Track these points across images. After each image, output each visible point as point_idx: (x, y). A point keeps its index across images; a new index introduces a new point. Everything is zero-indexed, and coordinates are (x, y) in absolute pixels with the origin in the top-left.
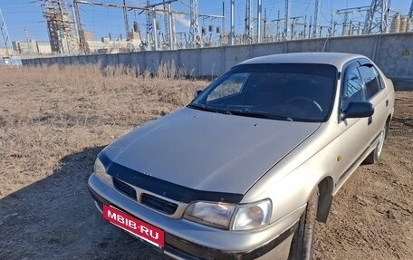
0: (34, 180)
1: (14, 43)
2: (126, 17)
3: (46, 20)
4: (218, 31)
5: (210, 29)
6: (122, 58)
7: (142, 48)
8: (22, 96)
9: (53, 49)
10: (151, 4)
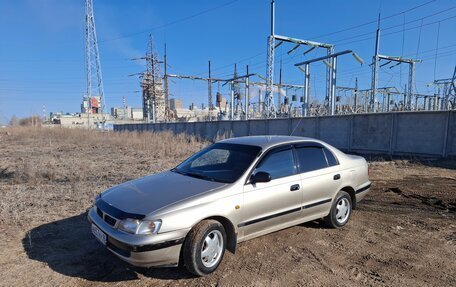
0: (71, 215)
1: (112, 109)
2: (210, 88)
3: (142, 89)
4: (302, 100)
5: (294, 98)
6: (198, 127)
7: (220, 117)
8: (101, 157)
9: (145, 115)
10: (239, 75)
